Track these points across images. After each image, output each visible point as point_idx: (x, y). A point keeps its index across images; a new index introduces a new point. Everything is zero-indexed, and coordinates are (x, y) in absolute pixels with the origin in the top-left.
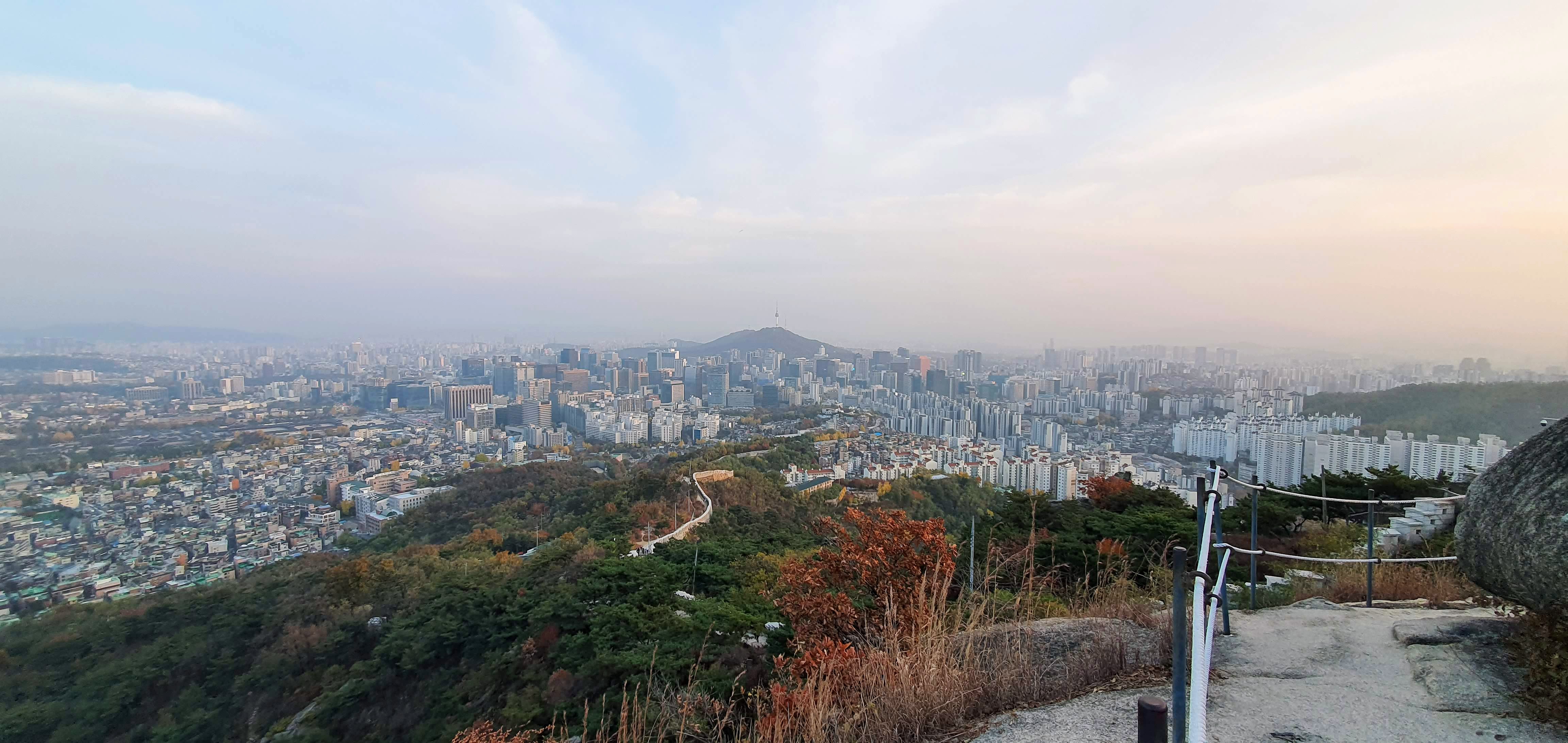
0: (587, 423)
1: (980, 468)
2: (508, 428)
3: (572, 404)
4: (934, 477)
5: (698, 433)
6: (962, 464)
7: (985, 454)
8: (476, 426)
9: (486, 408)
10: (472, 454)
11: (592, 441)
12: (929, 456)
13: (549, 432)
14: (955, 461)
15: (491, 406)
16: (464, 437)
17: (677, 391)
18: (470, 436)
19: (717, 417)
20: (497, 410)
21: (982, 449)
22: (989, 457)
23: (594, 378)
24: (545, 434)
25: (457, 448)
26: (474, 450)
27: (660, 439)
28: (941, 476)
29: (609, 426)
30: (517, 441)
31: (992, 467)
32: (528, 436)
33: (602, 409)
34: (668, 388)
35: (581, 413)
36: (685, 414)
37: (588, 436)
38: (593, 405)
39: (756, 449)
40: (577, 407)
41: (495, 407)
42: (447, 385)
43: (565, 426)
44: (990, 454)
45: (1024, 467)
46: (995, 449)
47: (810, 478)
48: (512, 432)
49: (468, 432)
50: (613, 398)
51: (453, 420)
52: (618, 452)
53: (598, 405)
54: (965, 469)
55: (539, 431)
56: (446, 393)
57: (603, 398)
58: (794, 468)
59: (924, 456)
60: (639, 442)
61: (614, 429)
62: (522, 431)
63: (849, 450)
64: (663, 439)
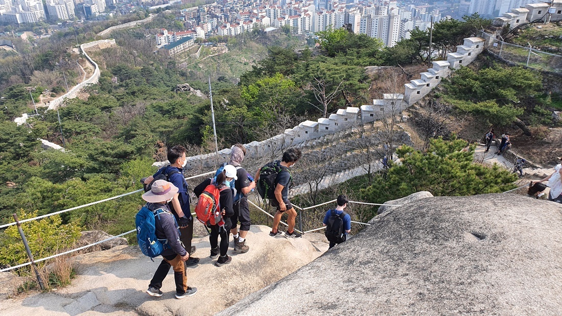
1: (299, 20)
4: (267, 30)
5: (88, 10)
6: (287, 17)
7: (303, 9)
12: (264, 14)
14: (283, 16)
21: (301, 5)
22: (306, 11)
28: (273, 29)
29: (8, 9)
31: (307, 18)
39: (135, 20)
44: (306, 8)
45: (328, 16)
46: (309, 5)
47: (178, 38)
52: (22, 31)
54: (288, 21)
58: (166, 32)
59: (260, 14)
60: (39, 20)
61: (14, 11)
63: (207, 14)
64: (59, 17)
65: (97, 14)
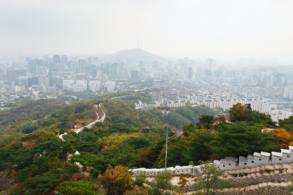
0: (63, 84)
1: (211, 103)
2: (33, 86)
3: (57, 77)
4: (193, 106)
5: (106, 88)
7: (213, 97)
8: (20, 85)
9: (24, 78)
10: (18, 95)
11: (65, 91)
12: (192, 98)
13: (48, 87)
14: (202, 100)
15: (26, 77)
16: (15, 89)
17: (99, 73)
18: (17, 89)
19: (114, 82)
20: (28, 79)
21: (212, 95)
23: (67, 67)
24: (47, 88)
25: (12, 93)
26: (19, 94)
27: (91, 91)
28: (196, 106)
29: (72, 85)
30: (36, 90)
31: (215, 102)
32: (40, 89)
33: (69, 79)
34: (95, 71)
35: (61, 81)
36: (102, 81)
37: (64, 89)
38: (65, 77)
40: (60, 78)
41: (27, 77)
42: (9, 69)
43: (54, 84)
46: (217, 96)
47: (146, 105)
48: (34, 87)
49: (17, 87)
50: (74, 75)
51: (11, 82)
52: (75, 95)
53: (67, 77)
54: (205, 103)
55: (45, 87)
56: (8, 71)
57: (70, 75)
58: (140, 102)
59: (190, 98)
60: (84, 91)
61: (74, 87)
62: (38, 87)
63: (163, 95)
64: (93, 91)
65: (110, 91)
